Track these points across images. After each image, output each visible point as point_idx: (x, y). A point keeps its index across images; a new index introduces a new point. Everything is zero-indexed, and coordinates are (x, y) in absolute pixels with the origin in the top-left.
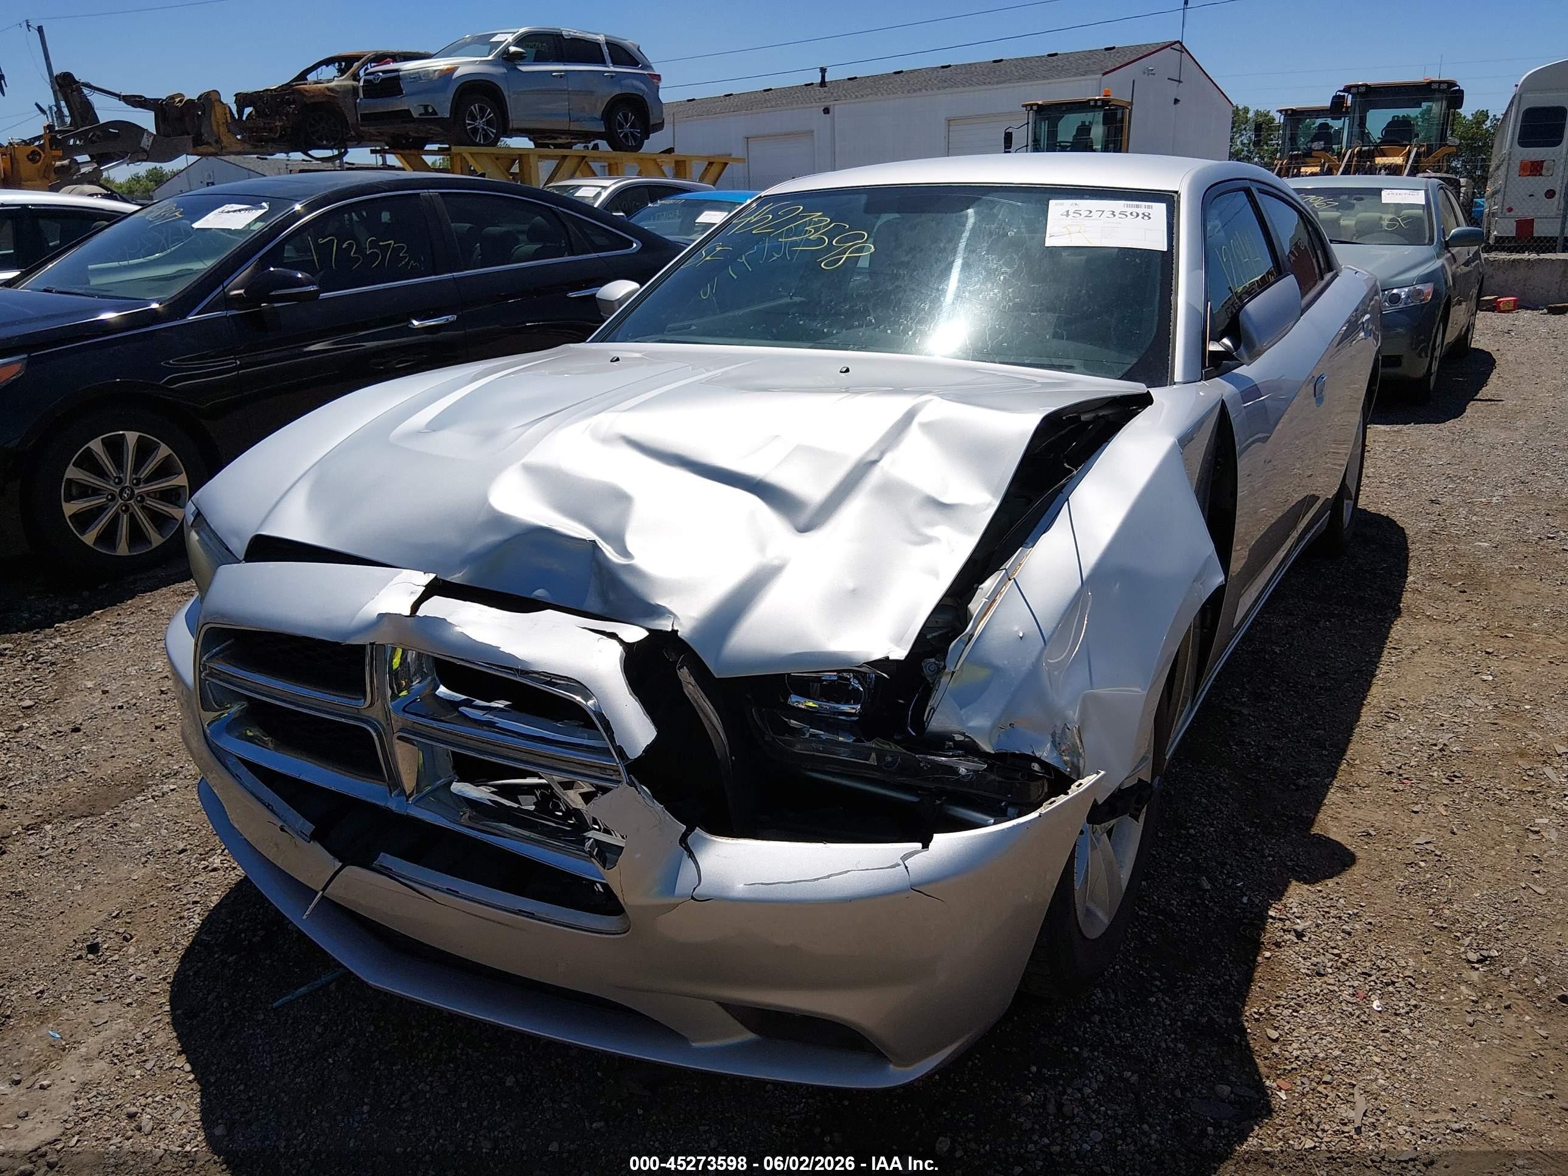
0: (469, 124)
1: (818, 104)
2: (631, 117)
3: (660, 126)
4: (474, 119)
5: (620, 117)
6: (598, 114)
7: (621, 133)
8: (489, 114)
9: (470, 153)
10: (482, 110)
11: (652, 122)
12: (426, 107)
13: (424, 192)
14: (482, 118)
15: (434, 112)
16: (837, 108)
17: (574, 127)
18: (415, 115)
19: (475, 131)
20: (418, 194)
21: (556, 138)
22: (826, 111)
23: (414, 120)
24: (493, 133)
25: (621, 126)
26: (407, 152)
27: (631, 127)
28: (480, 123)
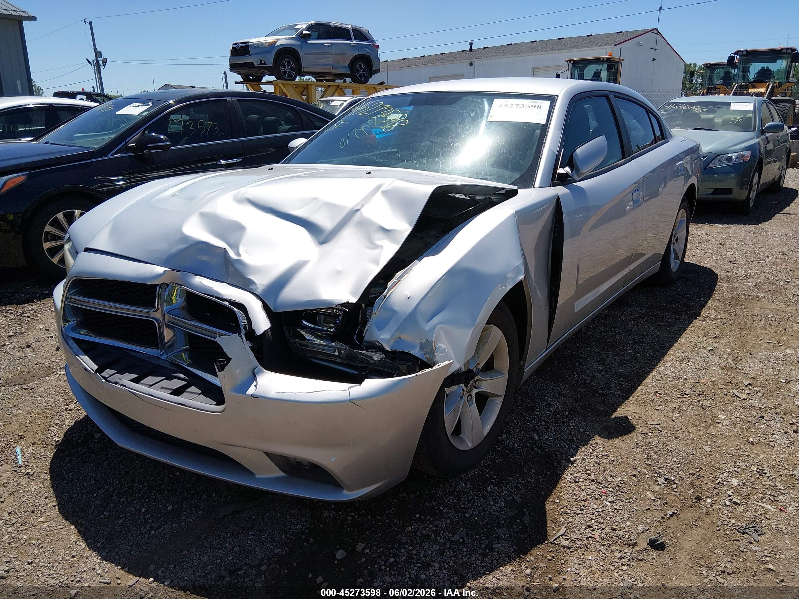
0: (282, 70)
1: (467, 61)
2: (364, 67)
3: (378, 71)
4: (285, 67)
5: (358, 66)
6: (347, 65)
7: (358, 74)
8: (292, 64)
9: (282, 84)
10: (289, 63)
11: (374, 69)
12: (261, 61)
13: (229, 99)
14: (288, 66)
15: (265, 64)
16: (477, 63)
17: (334, 71)
18: (256, 65)
19: (285, 73)
20: (226, 99)
21: (325, 77)
22: (471, 64)
23: (255, 67)
24: (293, 74)
25: (358, 71)
26: (253, 83)
27: (363, 71)
28: (287, 69)
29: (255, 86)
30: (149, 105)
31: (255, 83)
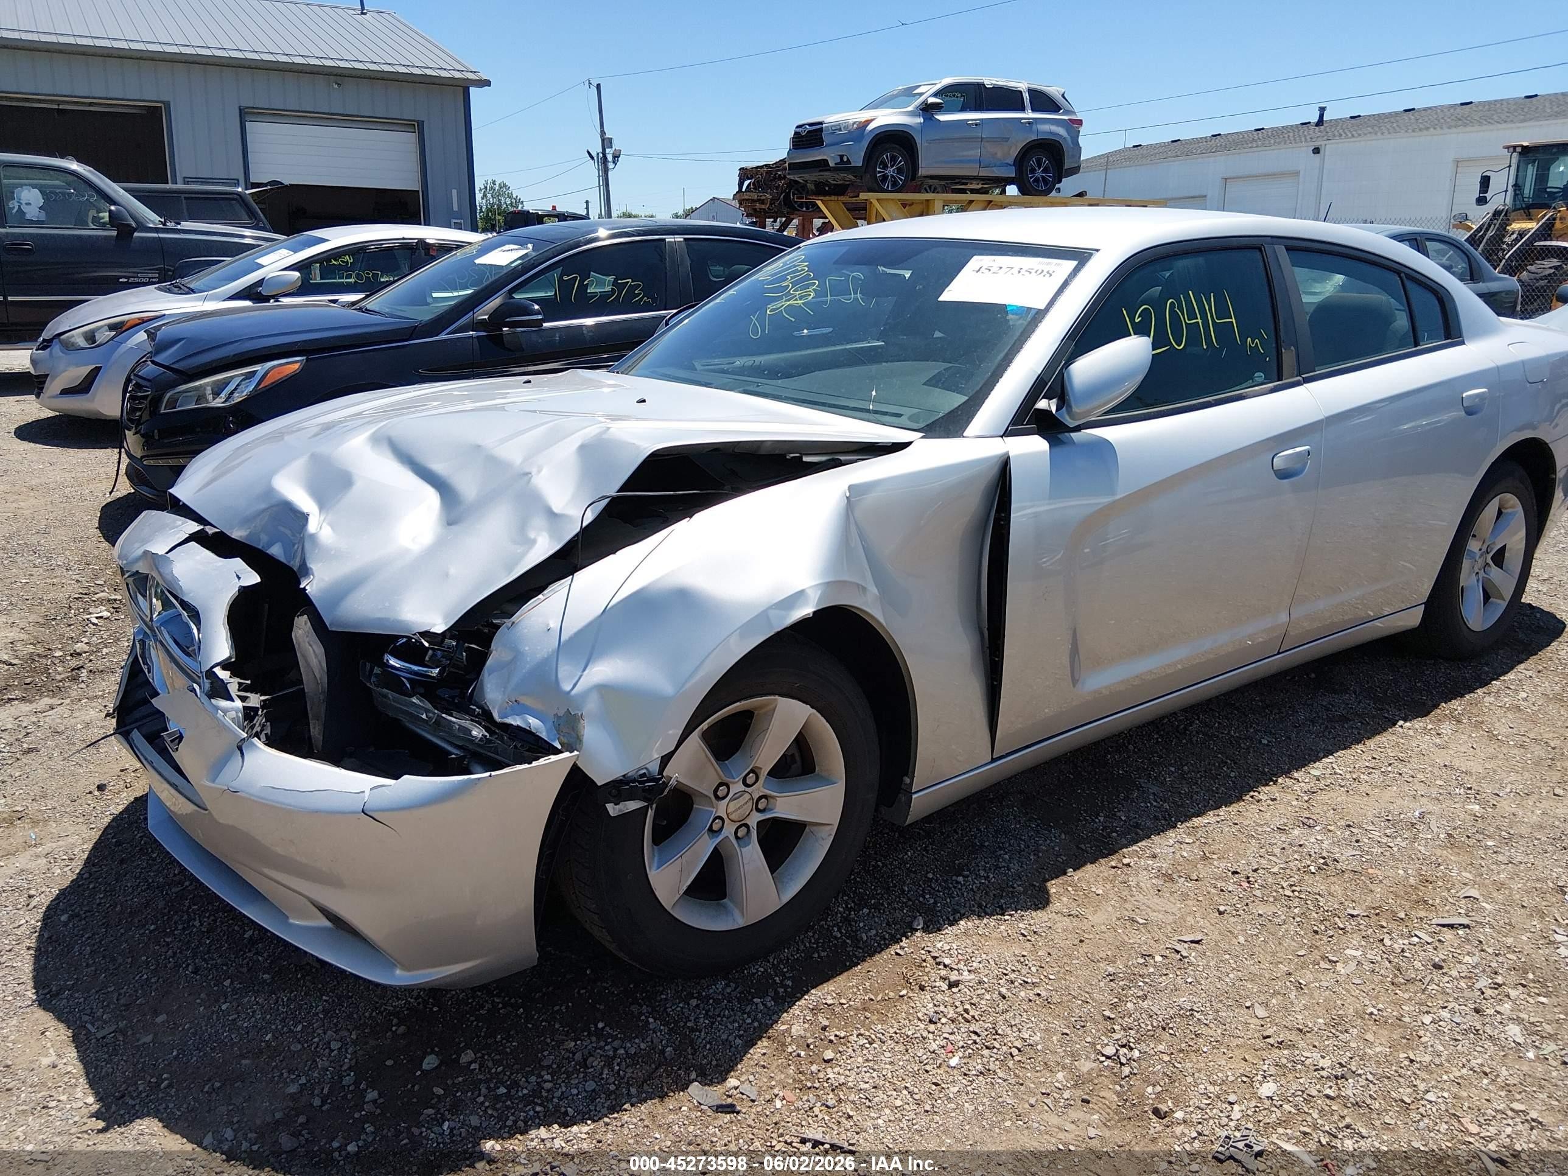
0: (879, 172)
1: (1307, 144)
2: (1045, 162)
3: (1075, 170)
4: (885, 167)
5: (1033, 162)
6: (1011, 161)
7: (1031, 177)
8: (900, 162)
9: (878, 200)
10: (894, 159)
11: (1067, 166)
12: (841, 157)
13: (669, 238)
14: (892, 166)
15: (849, 161)
16: (1330, 148)
17: (984, 173)
18: (832, 164)
19: (885, 178)
21: (966, 184)
22: (1316, 151)
23: (830, 169)
24: (901, 180)
25: (1033, 171)
26: (827, 198)
27: (1043, 172)
28: (891, 171)
29: (832, 203)
30: (527, 248)
31: (833, 198)
